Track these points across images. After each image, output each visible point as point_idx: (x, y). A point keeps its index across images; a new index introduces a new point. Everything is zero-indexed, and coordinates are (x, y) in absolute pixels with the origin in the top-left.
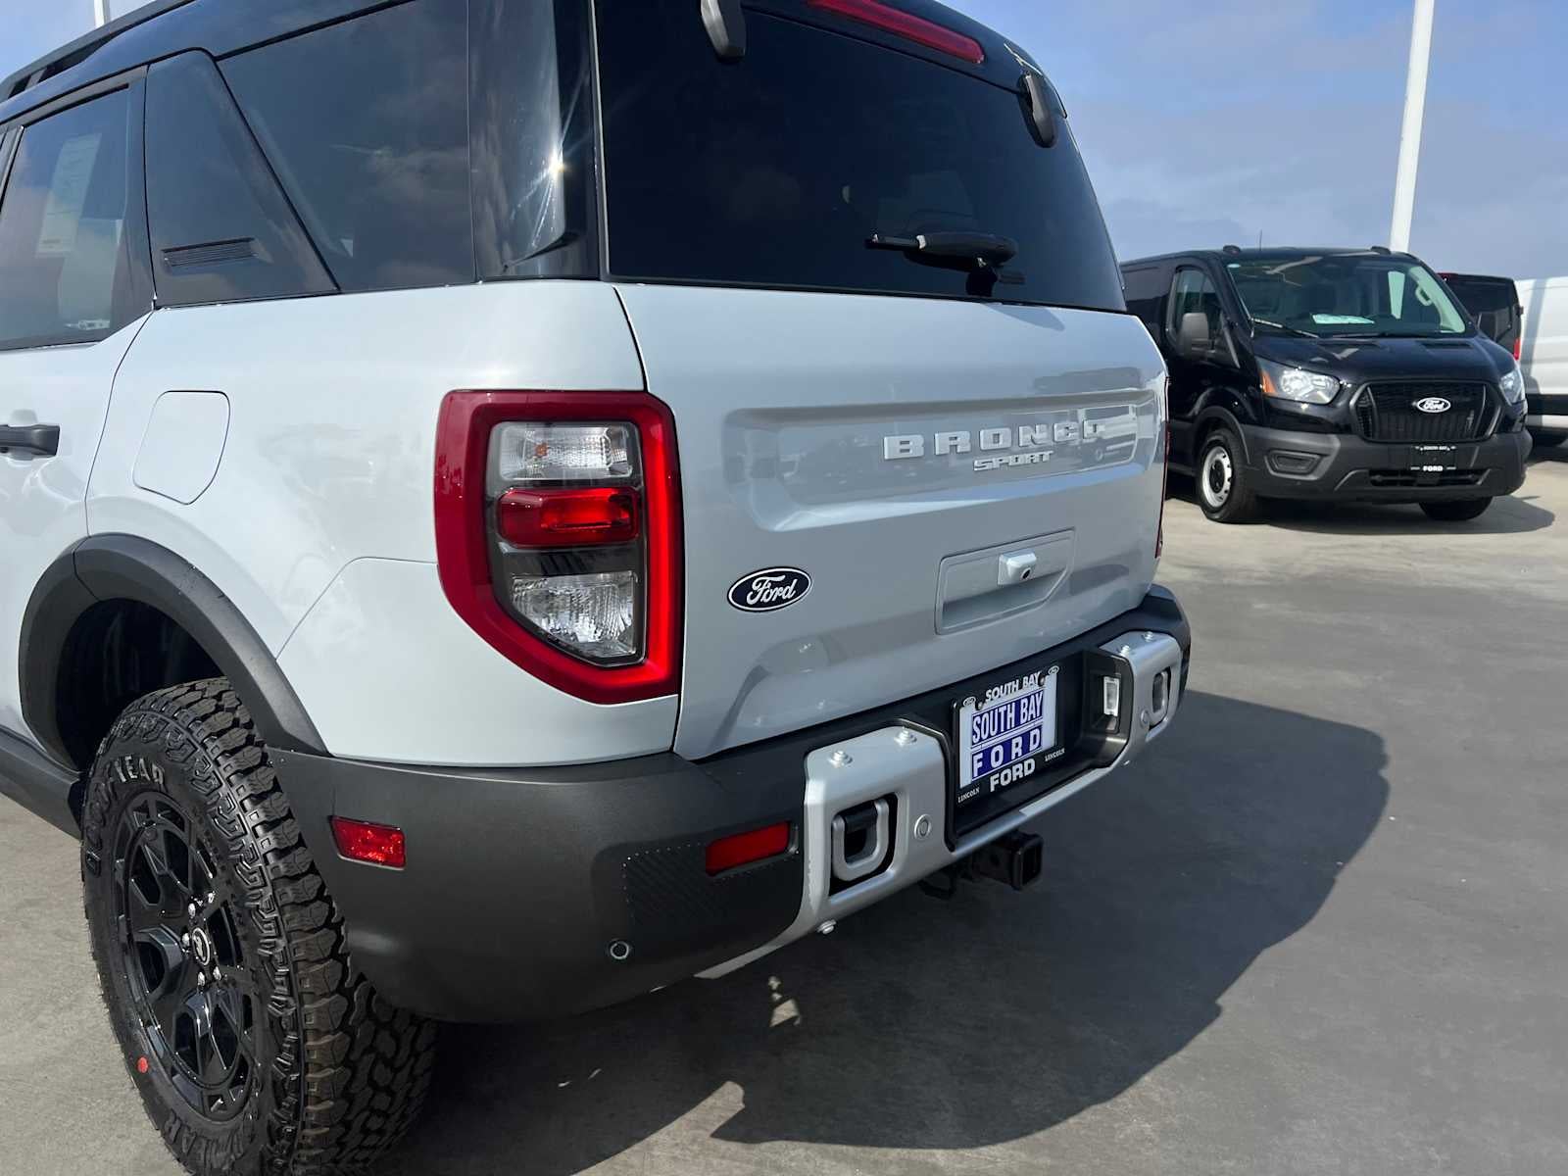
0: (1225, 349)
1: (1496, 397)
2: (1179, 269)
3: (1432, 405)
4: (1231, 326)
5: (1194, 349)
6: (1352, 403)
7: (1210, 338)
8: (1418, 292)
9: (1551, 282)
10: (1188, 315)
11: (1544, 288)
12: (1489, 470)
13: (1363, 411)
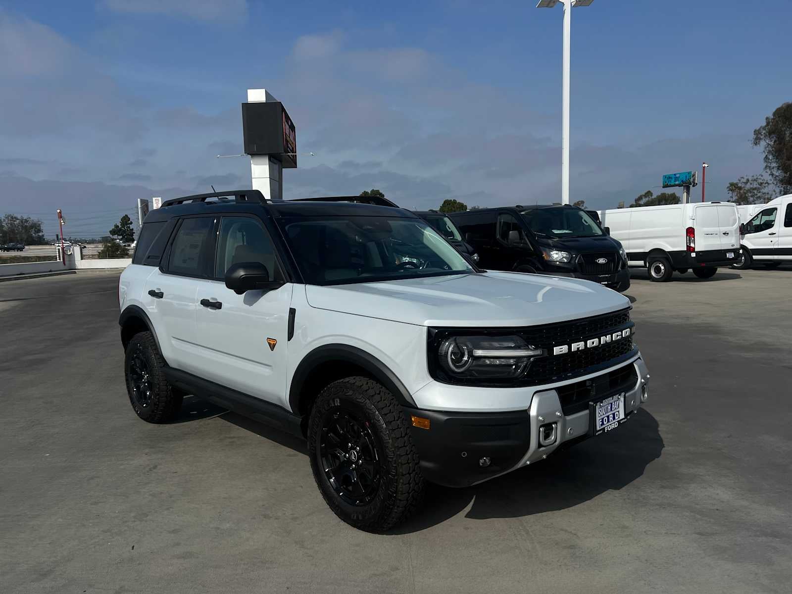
0: (527, 244)
1: (619, 256)
2: (500, 214)
3: (602, 261)
4: (527, 235)
5: (515, 244)
6: (576, 261)
7: (520, 240)
8: (583, 220)
9: (607, 211)
10: (511, 232)
11: (605, 214)
12: (620, 283)
13: (580, 264)
